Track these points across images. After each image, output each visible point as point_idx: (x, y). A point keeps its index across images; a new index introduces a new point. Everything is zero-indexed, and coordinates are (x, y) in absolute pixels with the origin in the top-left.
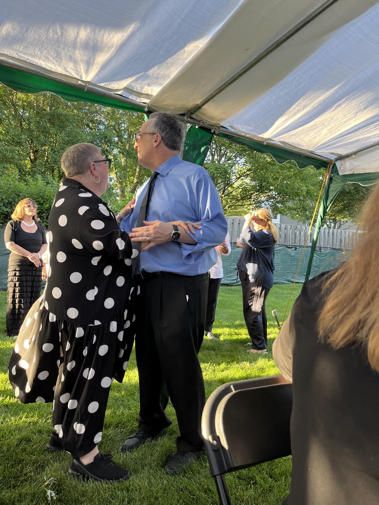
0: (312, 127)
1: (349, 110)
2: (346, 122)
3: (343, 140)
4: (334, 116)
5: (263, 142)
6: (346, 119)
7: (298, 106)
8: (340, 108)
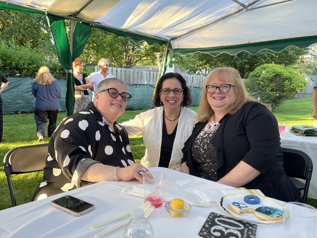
0: (148, 24)
1: (165, 16)
2: (166, 22)
3: (169, 30)
4: (158, 19)
5: (124, 31)
6: (165, 21)
7: (135, 13)
8: (159, 15)
